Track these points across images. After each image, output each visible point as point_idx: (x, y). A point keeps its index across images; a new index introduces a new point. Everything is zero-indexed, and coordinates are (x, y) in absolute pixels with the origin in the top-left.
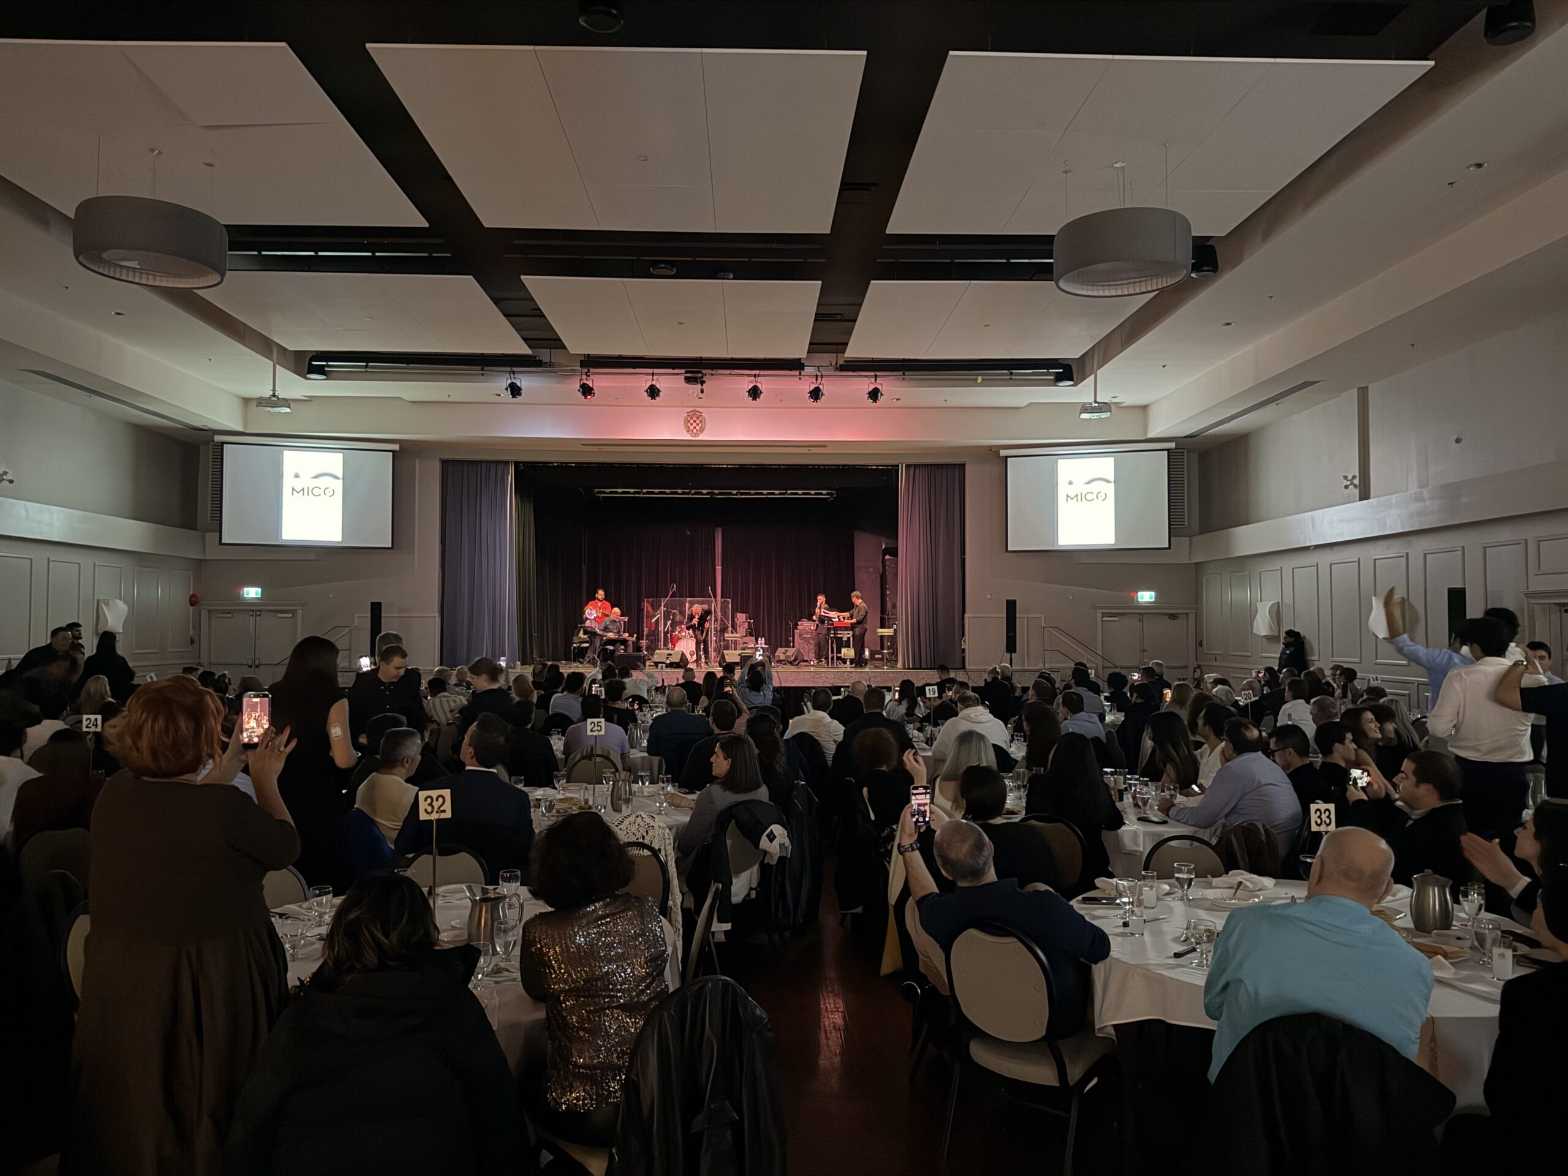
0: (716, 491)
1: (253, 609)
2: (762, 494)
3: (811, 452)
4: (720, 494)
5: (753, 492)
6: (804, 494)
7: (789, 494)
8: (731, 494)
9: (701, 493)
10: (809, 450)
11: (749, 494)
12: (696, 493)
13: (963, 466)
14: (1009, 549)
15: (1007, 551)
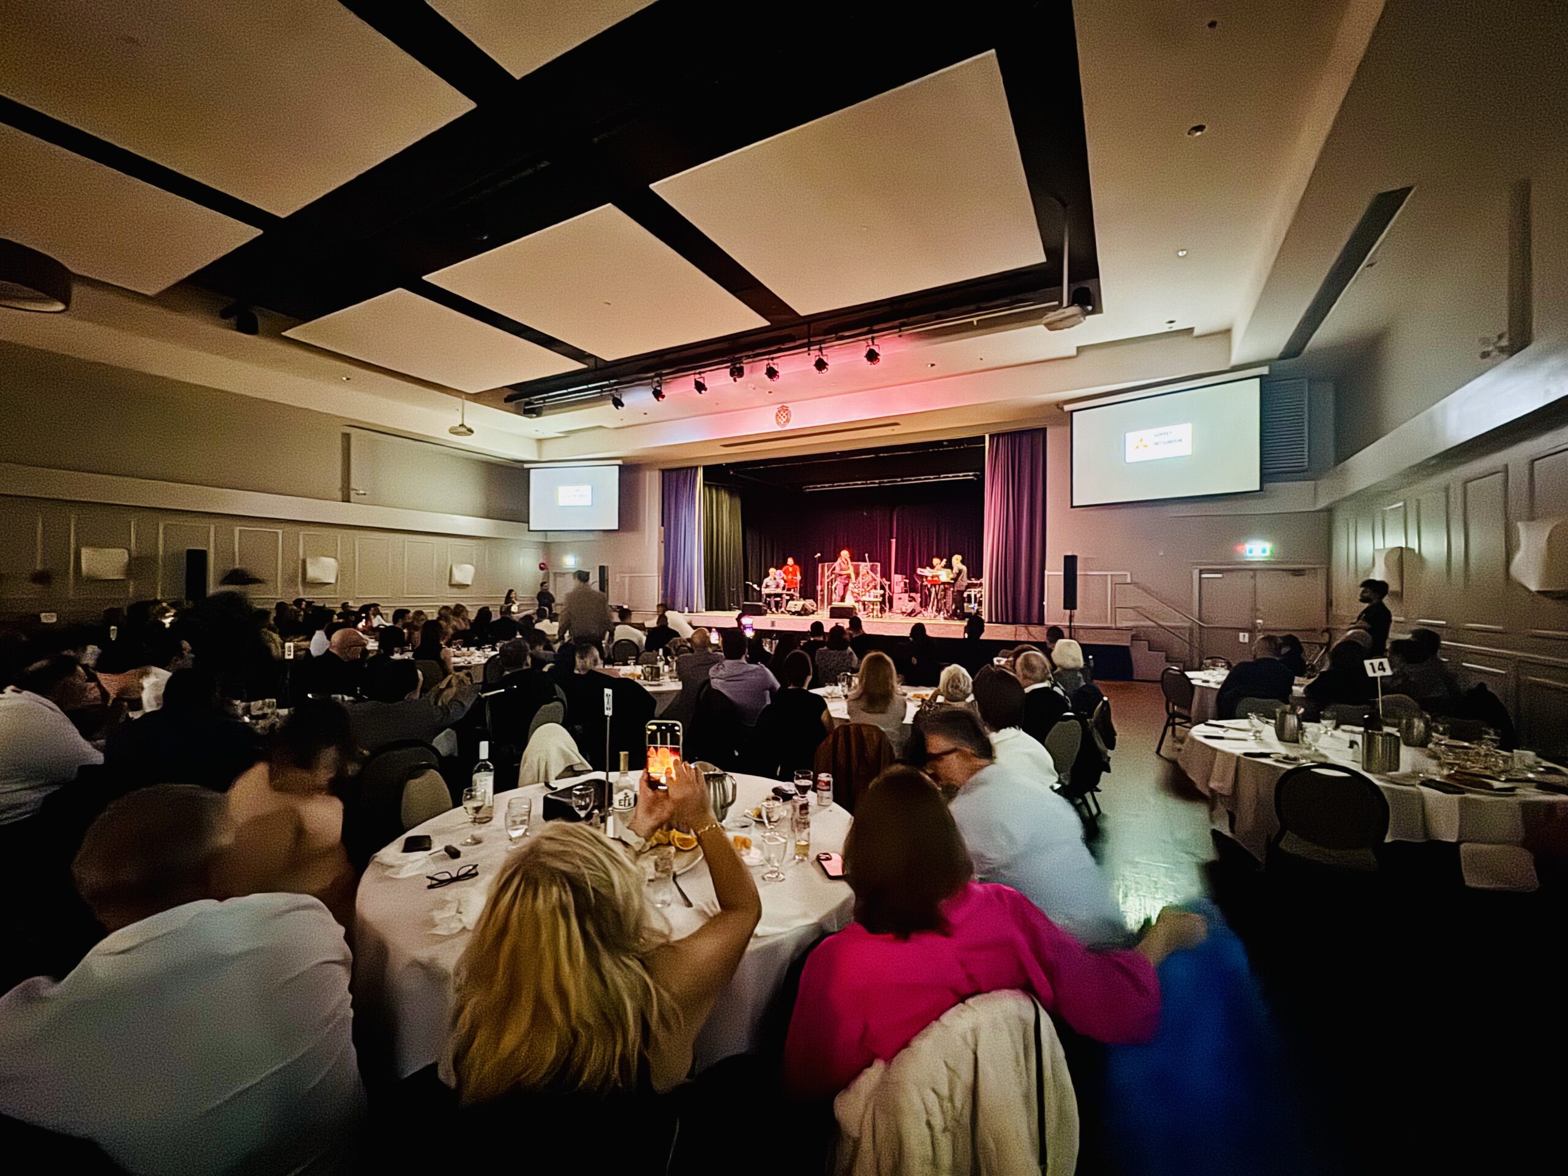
3: (897, 430)
6: (953, 476)
7: (943, 478)
10: (893, 430)
12: (871, 483)
13: (1044, 430)
14: (1074, 504)
15: (1072, 507)
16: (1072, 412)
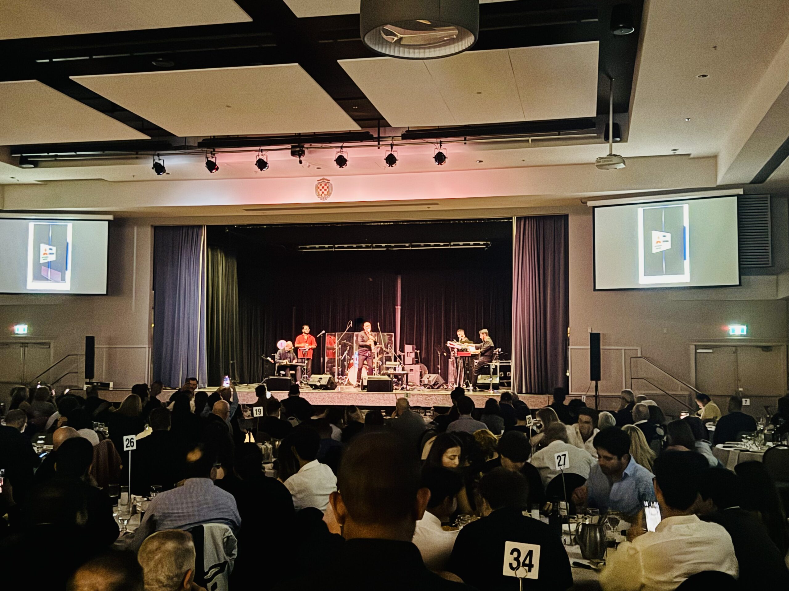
0: (393, 245)
1: (23, 342)
2: (429, 246)
3: (430, 209)
4: (395, 247)
5: (422, 244)
6: (464, 245)
7: (453, 246)
8: (405, 246)
9: (381, 247)
10: (429, 208)
11: (419, 246)
12: (377, 247)
13: (566, 217)
14: (597, 288)
15: (595, 290)
16: (594, 207)
